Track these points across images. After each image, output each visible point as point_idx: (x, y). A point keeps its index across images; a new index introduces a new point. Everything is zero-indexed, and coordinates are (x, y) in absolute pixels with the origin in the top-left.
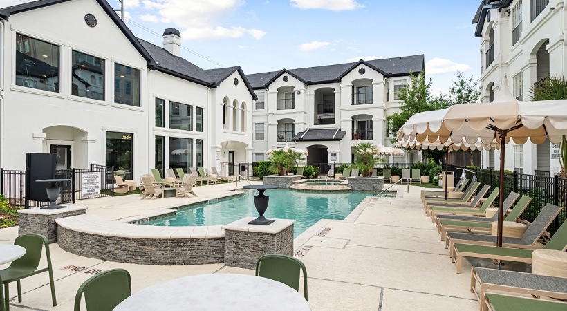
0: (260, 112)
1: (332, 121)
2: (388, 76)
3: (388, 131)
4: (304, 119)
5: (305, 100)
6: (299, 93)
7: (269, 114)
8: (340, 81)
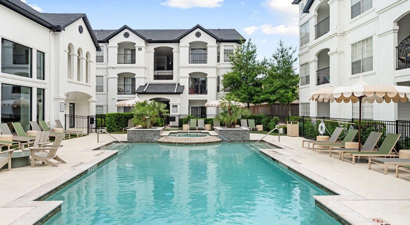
0: (100, 65)
1: (170, 77)
2: (219, 41)
3: (218, 87)
4: (145, 74)
5: (145, 57)
6: (140, 49)
7: (109, 68)
8: (179, 42)
